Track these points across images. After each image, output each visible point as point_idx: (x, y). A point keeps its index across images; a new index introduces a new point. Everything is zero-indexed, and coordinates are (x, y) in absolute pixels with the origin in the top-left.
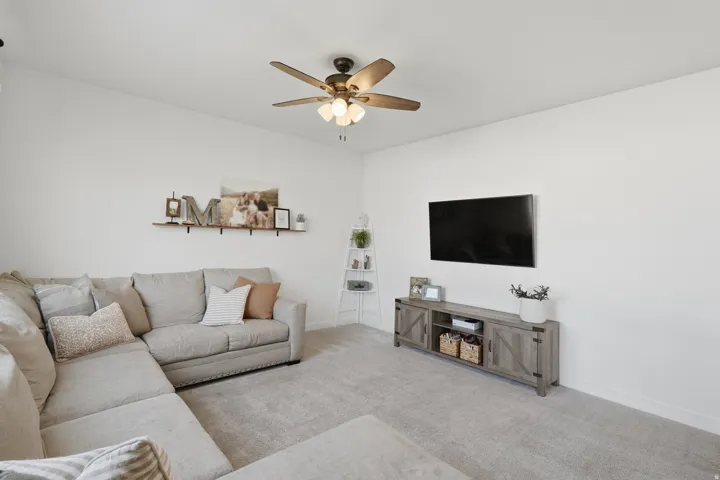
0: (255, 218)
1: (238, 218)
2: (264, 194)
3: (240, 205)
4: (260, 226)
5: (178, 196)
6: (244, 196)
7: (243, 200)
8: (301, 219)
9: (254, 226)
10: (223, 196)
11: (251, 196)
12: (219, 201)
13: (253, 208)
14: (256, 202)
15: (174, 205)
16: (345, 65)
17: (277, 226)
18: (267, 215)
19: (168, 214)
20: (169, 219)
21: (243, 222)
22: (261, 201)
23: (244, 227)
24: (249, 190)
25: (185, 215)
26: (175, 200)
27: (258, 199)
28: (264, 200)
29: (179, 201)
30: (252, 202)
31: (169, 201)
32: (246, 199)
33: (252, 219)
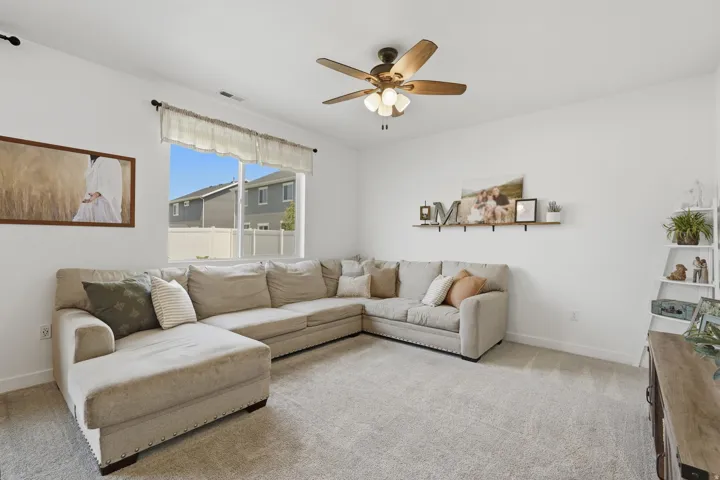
0: (494, 213)
1: (476, 215)
2: (504, 188)
3: (478, 203)
4: (499, 221)
5: (430, 204)
6: (482, 193)
7: (481, 198)
8: (554, 209)
9: (491, 222)
10: (462, 197)
11: (489, 192)
12: (459, 203)
13: (491, 203)
14: (495, 198)
15: (425, 211)
16: (389, 55)
17: (518, 220)
18: (507, 209)
19: (422, 218)
20: (423, 222)
21: (480, 219)
22: (500, 195)
23: (481, 223)
24: (487, 186)
25: (435, 216)
26: (425, 207)
27: (497, 194)
28: (504, 193)
29: (429, 207)
30: (490, 198)
31: (421, 208)
32: (485, 195)
33: (490, 215)
